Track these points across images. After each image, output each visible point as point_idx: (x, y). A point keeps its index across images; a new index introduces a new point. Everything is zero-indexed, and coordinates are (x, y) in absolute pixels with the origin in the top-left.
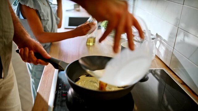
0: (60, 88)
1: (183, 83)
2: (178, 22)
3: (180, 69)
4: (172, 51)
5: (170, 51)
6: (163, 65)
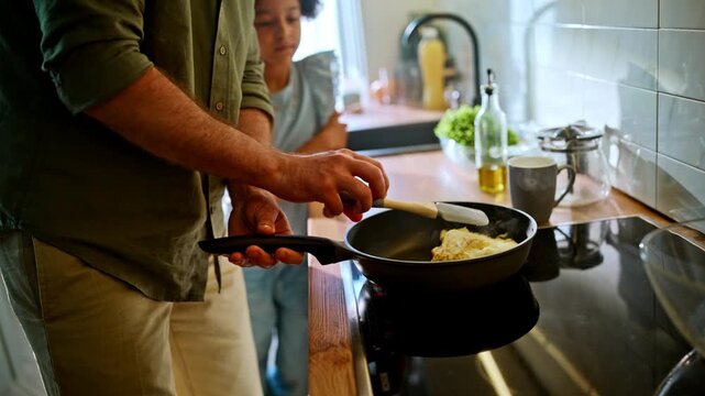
1: (702, 236)
4: (655, 162)
5: (650, 162)
6: (638, 207)
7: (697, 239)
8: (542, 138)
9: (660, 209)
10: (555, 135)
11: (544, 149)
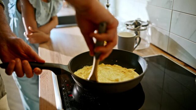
0: (64, 89)
1: (186, 65)
2: (171, 5)
3: (180, 51)
4: (168, 35)
5: (166, 35)
6: (160, 51)
7: (184, 66)
8: (128, 25)
9: (169, 52)
10: (132, 23)
11: (128, 29)
